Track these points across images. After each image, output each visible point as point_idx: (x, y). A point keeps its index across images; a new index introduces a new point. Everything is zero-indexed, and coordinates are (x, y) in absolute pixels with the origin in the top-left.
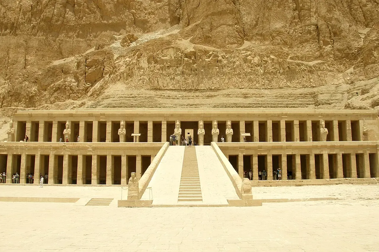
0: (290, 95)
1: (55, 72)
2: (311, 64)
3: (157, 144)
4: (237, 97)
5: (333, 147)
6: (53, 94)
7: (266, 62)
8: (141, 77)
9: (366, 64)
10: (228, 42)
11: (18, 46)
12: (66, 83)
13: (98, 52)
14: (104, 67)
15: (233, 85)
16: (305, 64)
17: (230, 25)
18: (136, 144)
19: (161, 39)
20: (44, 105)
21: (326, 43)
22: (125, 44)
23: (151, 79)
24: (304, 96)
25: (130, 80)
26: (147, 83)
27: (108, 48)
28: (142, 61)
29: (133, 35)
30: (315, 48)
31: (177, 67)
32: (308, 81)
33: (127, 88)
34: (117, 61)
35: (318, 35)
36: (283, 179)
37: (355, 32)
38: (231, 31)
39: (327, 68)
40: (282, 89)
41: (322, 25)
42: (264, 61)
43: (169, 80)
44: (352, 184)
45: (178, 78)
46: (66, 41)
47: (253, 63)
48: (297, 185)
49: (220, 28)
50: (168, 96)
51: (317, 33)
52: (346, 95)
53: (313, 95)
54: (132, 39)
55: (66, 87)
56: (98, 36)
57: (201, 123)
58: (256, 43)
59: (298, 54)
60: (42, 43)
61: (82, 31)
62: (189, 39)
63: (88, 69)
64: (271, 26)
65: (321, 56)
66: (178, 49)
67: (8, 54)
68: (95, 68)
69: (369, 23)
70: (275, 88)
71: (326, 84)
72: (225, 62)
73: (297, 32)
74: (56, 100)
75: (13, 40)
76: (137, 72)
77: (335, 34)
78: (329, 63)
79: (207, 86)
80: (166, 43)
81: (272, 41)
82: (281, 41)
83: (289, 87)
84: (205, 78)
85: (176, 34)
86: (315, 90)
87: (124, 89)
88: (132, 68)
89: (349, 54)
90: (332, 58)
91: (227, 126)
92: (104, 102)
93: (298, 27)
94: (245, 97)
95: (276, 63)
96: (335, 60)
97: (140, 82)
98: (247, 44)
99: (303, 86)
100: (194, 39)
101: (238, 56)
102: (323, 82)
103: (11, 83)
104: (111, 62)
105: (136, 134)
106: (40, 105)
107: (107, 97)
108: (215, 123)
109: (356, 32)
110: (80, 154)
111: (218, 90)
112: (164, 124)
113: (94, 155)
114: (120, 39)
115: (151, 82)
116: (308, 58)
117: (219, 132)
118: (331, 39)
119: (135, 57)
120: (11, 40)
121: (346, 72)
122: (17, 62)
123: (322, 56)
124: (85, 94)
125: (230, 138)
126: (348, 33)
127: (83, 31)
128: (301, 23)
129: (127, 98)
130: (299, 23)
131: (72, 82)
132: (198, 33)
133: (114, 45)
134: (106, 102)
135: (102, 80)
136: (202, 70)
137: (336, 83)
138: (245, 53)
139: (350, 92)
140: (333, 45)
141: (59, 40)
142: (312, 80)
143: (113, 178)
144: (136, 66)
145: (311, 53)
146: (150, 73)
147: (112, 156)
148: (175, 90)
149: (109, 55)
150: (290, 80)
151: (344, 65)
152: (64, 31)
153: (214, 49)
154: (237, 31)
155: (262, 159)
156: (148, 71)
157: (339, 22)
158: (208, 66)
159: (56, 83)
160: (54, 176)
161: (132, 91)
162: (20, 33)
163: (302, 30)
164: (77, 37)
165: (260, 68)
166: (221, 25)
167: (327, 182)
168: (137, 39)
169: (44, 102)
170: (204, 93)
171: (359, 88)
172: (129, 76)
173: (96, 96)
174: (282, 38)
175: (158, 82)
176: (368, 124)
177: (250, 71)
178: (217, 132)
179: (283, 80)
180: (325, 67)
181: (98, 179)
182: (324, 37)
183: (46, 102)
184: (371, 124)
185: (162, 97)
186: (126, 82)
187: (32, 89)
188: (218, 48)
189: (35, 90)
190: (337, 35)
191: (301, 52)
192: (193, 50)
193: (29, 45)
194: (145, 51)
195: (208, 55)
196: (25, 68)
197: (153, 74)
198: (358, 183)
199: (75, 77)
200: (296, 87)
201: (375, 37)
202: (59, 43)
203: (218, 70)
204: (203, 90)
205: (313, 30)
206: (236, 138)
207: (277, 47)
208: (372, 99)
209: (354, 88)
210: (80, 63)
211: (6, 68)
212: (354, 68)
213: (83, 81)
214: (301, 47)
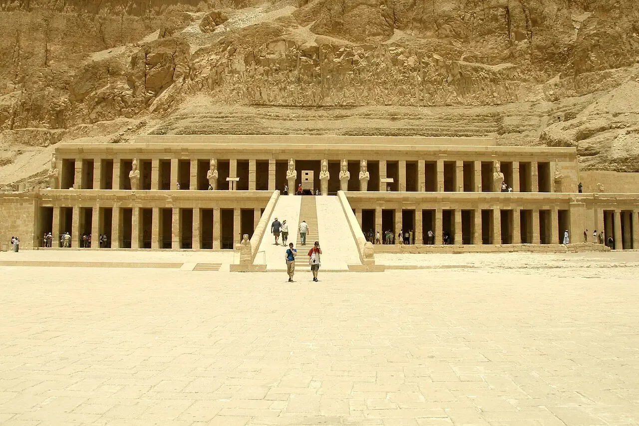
0: (462, 117)
1: (97, 73)
2: (496, 68)
3: (262, 193)
4: (380, 118)
5: (507, 201)
6: (94, 108)
7: (427, 64)
8: (234, 85)
9: (578, 72)
10: (369, 32)
11: (34, 28)
12: (116, 90)
13: (166, 41)
14: (175, 66)
15: (375, 99)
16: (486, 69)
17: (372, 6)
18: (232, 192)
19: (265, 26)
20: (80, 125)
21: (520, 37)
22: (208, 27)
23: (250, 89)
24: (482, 118)
25: (218, 90)
26: (243, 95)
27: (181, 34)
28: (236, 61)
29: (219, 14)
30: (504, 44)
31: (291, 71)
32: (490, 95)
33: (214, 103)
34: (197, 60)
35: (509, 23)
36: (436, 243)
37: (566, 20)
38: (374, 15)
39: (520, 76)
40: (450, 107)
41: (514, 8)
42: (423, 62)
43: (277, 91)
44: (532, 252)
45: (292, 87)
46: (110, 19)
47: (406, 66)
48: (455, 253)
49: (357, 9)
50: (276, 116)
51: (507, 21)
52: (546, 118)
53: (496, 118)
54: (218, 20)
55: (114, 96)
56: (162, 12)
57: (324, 163)
58: (413, 34)
59: (477, 53)
60: (73, 23)
61: (136, 4)
62: (309, 26)
63: (150, 69)
64: (436, 7)
65: (511, 57)
66: (292, 43)
67: (18, 41)
68: (161, 67)
69: (589, 4)
70: (440, 106)
71: (517, 100)
72: (363, 63)
73: (477, 17)
74: (100, 118)
75: (26, 18)
76: (228, 78)
77: (535, 22)
78: (524, 67)
79: (336, 101)
80: (273, 32)
81: (437, 31)
82: (451, 31)
83: (461, 103)
84: (333, 89)
85: (289, 17)
86: (499, 109)
87: (209, 104)
88: (221, 71)
89: (554, 54)
90: (528, 59)
91: (361, 168)
92: (177, 125)
93: (478, 9)
94: (394, 119)
95: (442, 67)
96: (533, 63)
97: (234, 93)
98: (398, 35)
99: (482, 102)
100: (316, 26)
101: (384, 55)
102: (513, 97)
103: (26, 90)
104: (185, 57)
105: (233, 178)
106: (74, 125)
107: (183, 117)
108: (344, 164)
109: (568, 19)
110: (156, 207)
111: (352, 106)
112: (272, 164)
113: (175, 208)
114: (198, 18)
115: (250, 93)
116: (492, 60)
117: (349, 176)
118: (528, 30)
119: (225, 54)
120: (22, 18)
121: (548, 82)
122: (32, 54)
123: (513, 56)
124: (145, 109)
125: (364, 185)
126: (555, 21)
127: (139, 4)
128: (483, 3)
129: (214, 119)
130: (480, 3)
131: (124, 89)
132: (323, 16)
133: (189, 29)
134: (182, 124)
135: (171, 86)
136: (328, 77)
137: (532, 100)
138: (395, 50)
139: (551, 114)
140: (530, 40)
141: (100, 18)
142: (496, 95)
143: (201, 240)
144: (227, 68)
145: (496, 51)
146: (249, 80)
147: (200, 209)
148: (286, 106)
149: (182, 46)
150: (463, 94)
151: (546, 72)
152: (106, 4)
153: (347, 42)
154: (383, 15)
155: (408, 216)
156: (245, 76)
157: (541, 3)
158: (338, 71)
159: (99, 91)
160: (120, 237)
161: (221, 108)
162: (36, 6)
163: (484, 15)
164: (129, 13)
165: (418, 74)
166: (358, 5)
167: (496, 249)
168: (226, 20)
169: (80, 121)
170: (331, 112)
171: (564, 109)
172: (217, 83)
173: (163, 112)
174: (452, 27)
175: (261, 93)
176: (562, 168)
177: (401, 78)
178: (347, 175)
179: (452, 93)
180: (516, 74)
181: (180, 241)
182: (518, 27)
183: (83, 120)
184: (567, 168)
185: (268, 117)
186: (212, 93)
187: (60, 99)
188: (353, 41)
189: (65, 101)
190: (538, 24)
191: (482, 49)
192: (315, 44)
193: (50, 26)
194: (241, 45)
195: (338, 52)
196: (46, 64)
197: (253, 82)
198: (539, 252)
199: (128, 80)
200: (471, 105)
201: (594, 30)
202: (100, 22)
203: (352, 75)
204: (328, 106)
205: (501, 15)
206: (373, 185)
207: (445, 41)
208: (577, 128)
209: (558, 108)
210: (137, 59)
211: (15, 64)
212: (560, 76)
213: (141, 88)
214: (482, 41)
